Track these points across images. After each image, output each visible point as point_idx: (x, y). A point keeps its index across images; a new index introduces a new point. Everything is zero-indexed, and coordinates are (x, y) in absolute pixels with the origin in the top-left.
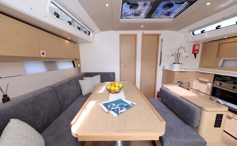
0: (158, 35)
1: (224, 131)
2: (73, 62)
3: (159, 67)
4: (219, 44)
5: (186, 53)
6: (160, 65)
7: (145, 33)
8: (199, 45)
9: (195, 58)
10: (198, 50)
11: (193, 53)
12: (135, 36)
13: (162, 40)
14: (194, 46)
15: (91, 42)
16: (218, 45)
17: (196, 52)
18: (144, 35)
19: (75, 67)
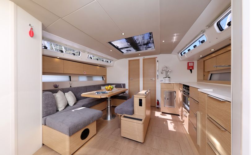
0: (155, 58)
2: (103, 77)
3: (157, 81)
4: (204, 61)
6: (158, 79)
7: (145, 58)
8: (193, 62)
9: (191, 73)
11: (188, 69)
12: (139, 60)
13: (158, 61)
14: (188, 63)
15: (112, 66)
17: (191, 68)
18: (144, 59)
19: (103, 80)
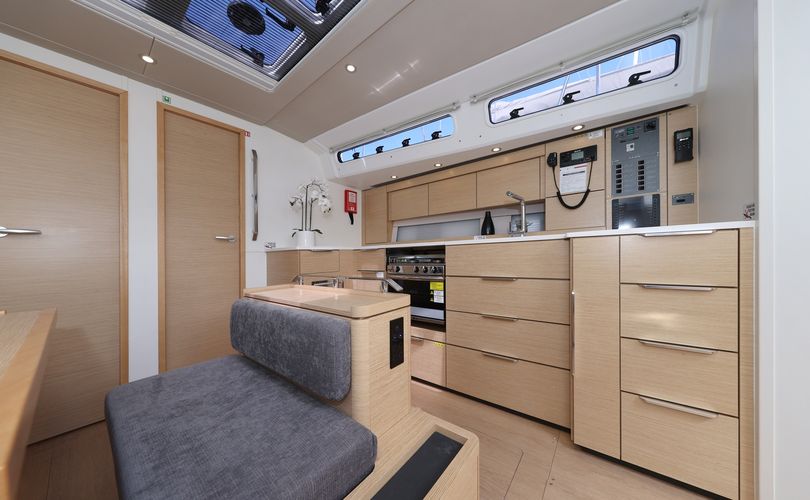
0: (238, 134)
1: (413, 378)
3: (250, 246)
4: (388, 193)
5: (325, 200)
6: (255, 238)
7: (172, 103)
8: (356, 192)
9: (352, 223)
10: (355, 205)
11: (344, 209)
12: (116, 96)
13: (254, 152)
14: (346, 194)
16: (386, 195)
17: (352, 209)
18: (166, 110)
